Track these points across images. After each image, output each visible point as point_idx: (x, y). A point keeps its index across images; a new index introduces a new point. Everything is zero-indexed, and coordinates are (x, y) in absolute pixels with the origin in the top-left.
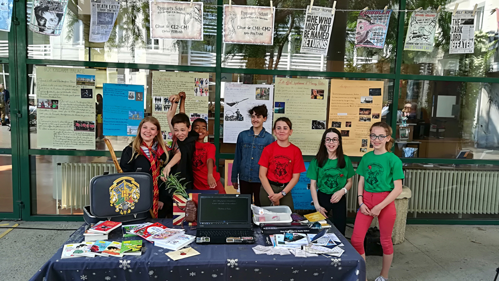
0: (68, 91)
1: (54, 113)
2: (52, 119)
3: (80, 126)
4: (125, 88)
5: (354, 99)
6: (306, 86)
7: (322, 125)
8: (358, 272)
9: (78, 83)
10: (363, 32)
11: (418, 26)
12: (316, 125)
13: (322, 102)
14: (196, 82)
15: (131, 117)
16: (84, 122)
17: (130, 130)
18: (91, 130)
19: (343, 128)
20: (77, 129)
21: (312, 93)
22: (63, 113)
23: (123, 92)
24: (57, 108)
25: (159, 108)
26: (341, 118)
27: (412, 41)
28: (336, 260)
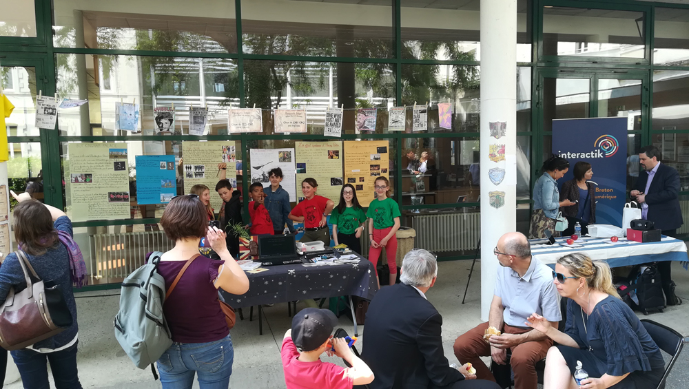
0: (101, 165)
1: (88, 186)
2: (86, 193)
3: (114, 197)
4: (157, 159)
5: (364, 157)
6: (323, 148)
7: (340, 181)
8: (369, 271)
9: (111, 156)
10: (362, 121)
11: (394, 116)
12: (334, 181)
13: (337, 161)
14: (224, 150)
15: (163, 186)
16: (118, 193)
17: (164, 197)
18: (126, 200)
19: (358, 182)
20: (112, 200)
21: (329, 154)
22: (97, 186)
23: (155, 162)
24: (91, 181)
25: (189, 175)
26: (355, 174)
27: (392, 125)
28: (355, 265)
